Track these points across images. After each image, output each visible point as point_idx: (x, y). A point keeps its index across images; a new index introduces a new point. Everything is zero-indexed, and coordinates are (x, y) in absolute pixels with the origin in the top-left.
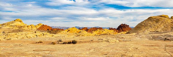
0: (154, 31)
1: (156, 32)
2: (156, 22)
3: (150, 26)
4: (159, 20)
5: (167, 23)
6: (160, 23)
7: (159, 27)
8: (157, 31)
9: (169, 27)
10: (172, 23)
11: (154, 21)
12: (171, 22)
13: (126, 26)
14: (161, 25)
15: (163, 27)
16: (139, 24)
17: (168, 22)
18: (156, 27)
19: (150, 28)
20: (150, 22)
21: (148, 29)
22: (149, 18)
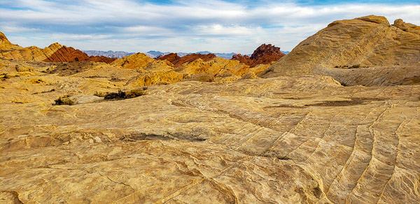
0: (345, 64)
1: (354, 67)
2: (352, 37)
3: (335, 50)
4: (359, 30)
5: (383, 41)
6: (363, 41)
7: (362, 50)
8: (354, 64)
9: (389, 52)
10: (397, 39)
11: (347, 33)
12: (395, 37)
13: (272, 49)
14: (367, 47)
15: (371, 52)
16: (304, 44)
17: (387, 36)
18: (353, 54)
19: (334, 56)
20: (335, 38)
21: (328, 57)
22: (331, 25)
